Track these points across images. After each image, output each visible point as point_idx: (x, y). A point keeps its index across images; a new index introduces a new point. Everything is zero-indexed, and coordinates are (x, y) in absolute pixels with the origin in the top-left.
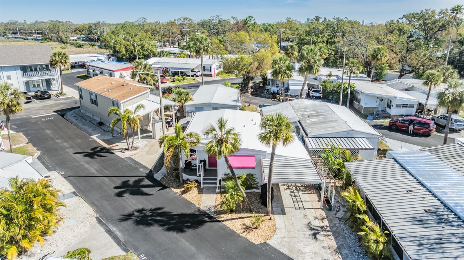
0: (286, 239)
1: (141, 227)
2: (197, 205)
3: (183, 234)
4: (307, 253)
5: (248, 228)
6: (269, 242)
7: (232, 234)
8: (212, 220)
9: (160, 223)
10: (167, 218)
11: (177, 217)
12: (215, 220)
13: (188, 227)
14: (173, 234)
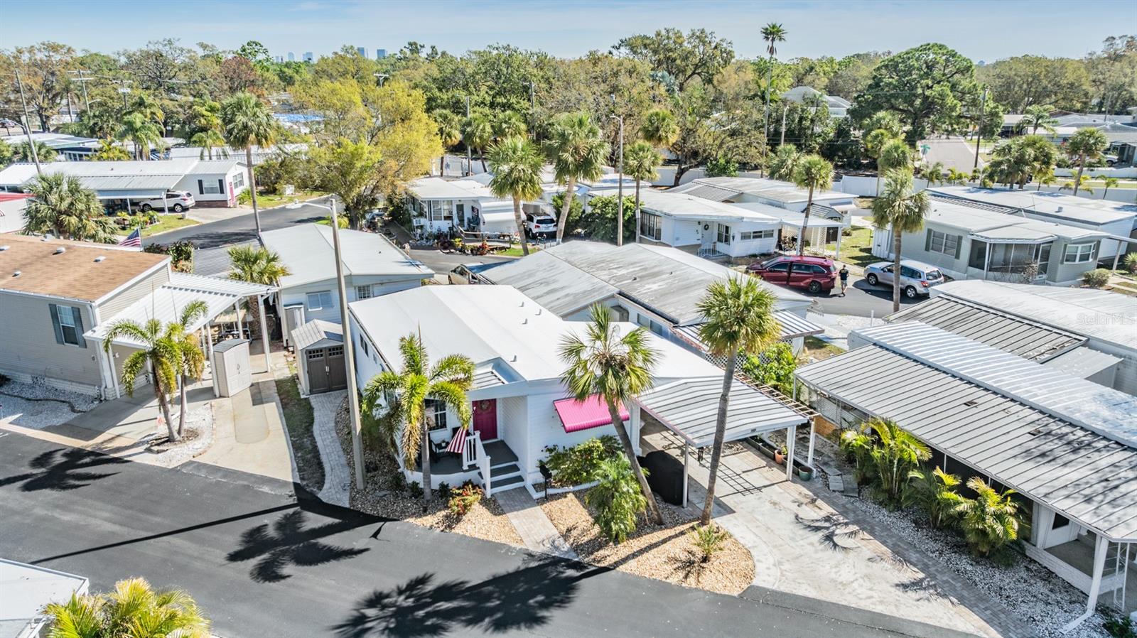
0: (786, 566)
2: (518, 546)
5: (688, 566)
7: (662, 588)
8: (586, 570)
9: (463, 618)
11: (490, 588)
13: (545, 606)
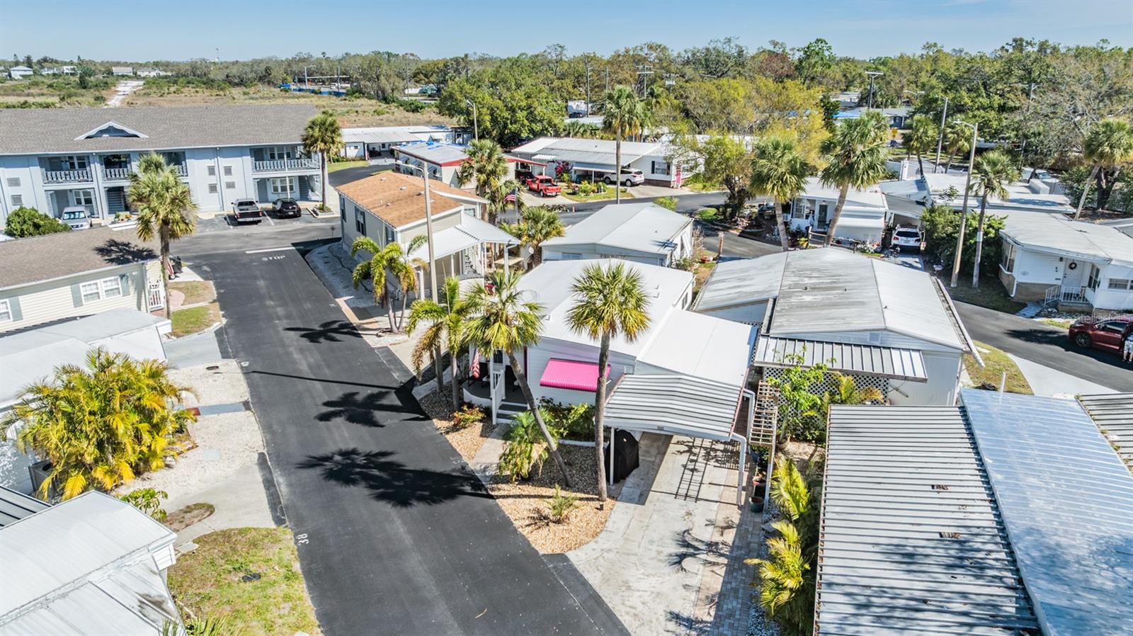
1: (333, 482)
2: (465, 459)
3: (404, 510)
4: (638, 591)
5: (540, 519)
6: (571, 555)
7: (505, 525)
8: (479, 492)
9: (372, 483)
10: (388, 475)
11: (411, 475)
12: (484, 492)
13: (422, 499)
14: (386, 508)
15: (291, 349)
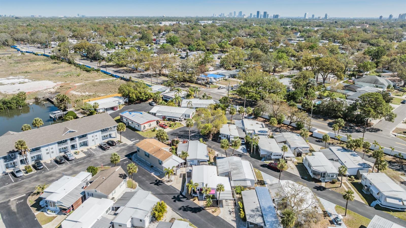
0: (223, 215)
1: (185, 212)
2: (198, 205)
3: (197, 214)
4: (228, 218)
5: (213, 212)
6: (218, 215)
7: (209, 213)
8: (203, 209)
10: (191, 209)
11: (194, 208)
15: (156, 188)
